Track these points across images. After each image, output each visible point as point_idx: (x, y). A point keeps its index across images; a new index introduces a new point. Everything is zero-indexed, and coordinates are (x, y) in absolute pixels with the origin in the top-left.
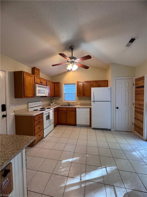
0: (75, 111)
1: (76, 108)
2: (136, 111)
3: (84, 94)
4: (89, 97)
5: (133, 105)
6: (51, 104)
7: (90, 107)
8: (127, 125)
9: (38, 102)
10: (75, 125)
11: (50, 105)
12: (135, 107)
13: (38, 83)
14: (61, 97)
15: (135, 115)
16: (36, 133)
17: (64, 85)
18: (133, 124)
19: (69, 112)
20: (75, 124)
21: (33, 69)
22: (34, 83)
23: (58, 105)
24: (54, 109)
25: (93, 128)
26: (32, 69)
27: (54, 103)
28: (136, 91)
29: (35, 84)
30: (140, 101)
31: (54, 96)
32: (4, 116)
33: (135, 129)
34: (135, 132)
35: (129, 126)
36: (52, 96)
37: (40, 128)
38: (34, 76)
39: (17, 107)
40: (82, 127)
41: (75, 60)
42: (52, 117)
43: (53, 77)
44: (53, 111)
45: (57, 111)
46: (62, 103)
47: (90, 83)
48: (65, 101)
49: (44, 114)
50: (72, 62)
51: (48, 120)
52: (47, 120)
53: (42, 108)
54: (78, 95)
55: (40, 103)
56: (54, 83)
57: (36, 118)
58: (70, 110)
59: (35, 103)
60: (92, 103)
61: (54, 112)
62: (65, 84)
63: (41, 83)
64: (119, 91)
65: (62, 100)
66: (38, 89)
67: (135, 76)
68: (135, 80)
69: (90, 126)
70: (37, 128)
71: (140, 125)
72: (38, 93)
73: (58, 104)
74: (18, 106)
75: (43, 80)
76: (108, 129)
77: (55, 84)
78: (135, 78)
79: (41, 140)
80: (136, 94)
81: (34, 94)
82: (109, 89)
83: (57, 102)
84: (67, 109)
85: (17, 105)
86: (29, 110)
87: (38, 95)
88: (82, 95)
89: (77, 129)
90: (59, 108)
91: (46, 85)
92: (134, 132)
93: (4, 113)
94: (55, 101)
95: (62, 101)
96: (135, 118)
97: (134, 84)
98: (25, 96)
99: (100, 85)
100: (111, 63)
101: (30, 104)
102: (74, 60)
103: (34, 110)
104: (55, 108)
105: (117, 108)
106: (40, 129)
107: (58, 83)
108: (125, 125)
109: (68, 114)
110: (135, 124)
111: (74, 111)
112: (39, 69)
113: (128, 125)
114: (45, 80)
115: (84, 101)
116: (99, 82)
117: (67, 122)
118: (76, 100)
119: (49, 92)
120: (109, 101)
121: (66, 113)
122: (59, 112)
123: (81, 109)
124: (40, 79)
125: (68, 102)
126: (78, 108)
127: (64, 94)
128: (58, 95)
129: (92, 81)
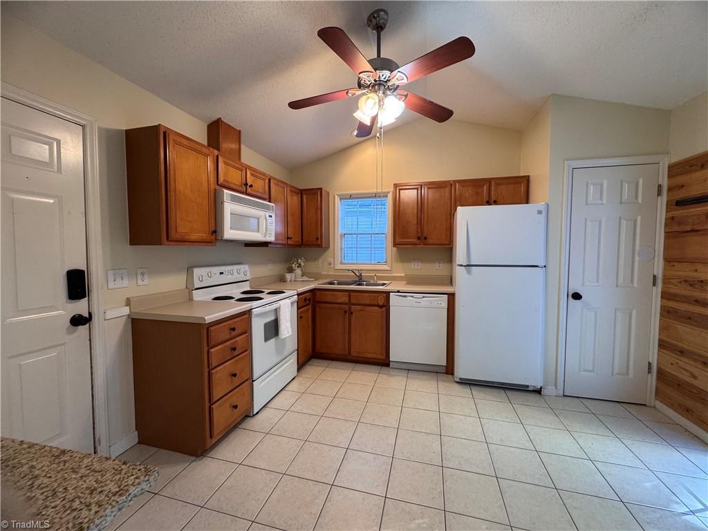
0: (386, 306)
1: (387, 294)
2: (666, 312)
3: (425, 236)
4: (446, 248)
5: (654, 284)
6: (288, 276)
7: (449, 289)
8: (617, 374)
9: (235, 267)
10: (384, 362)
11: (282, 279)
12: (665, 295)
13: (233, 186)
14: (328, 248)
15: (663, 328)
16: (216, 395)
17: (340, 199)
18: (649, 372)
19: (361, 310)
20: (384, 357)
21: (216, 130)
22: (213, 186)
23: (316, 279)
24: (298, 295)
25: (460, 379)
26: (208, 125)
27: (298, 271)
28: (670, 221)
29: (218, 187)
30: (698, 266)
31: (299, 246)
32: (77, 321)
33: (659, 394)
34: (659, 404)
35: (631, 376)
36: (290, 242)
37: (235, 375)
38: (216, 152)
39: (140, 282)
40: (411, 374)
41: (392, 71)
42: (288, 328)
43: (294, 168)
44: (292, 303)
45: (311, 304)
46: (331, 273)
47: (449, 187)
48: (341, 263)
49: (256, 315)
50: (380, 84)
51: (272, 341)
52: (266, 339)
53: (248, 289)
54: (397, 241)
55: (244, 272)
56: (301, 193)
57: (221, 334)
58: (363, 302)
59: (222, 269)
60: (460, 273)
61: (298, 309)
62: (342, 197)
63: (246, 184)
64: (586, 220)
65: (331, 260)
66: (230, 207)
67: (668, 153)
68: (666, 170)
69: (449, 369)
70: (220, 374)
71: (695, 377)
72: (231, 228)
73: (316, 277)
74: (146, 281)
75: (256, 177)
76: (528, 386)
77: (305, 196)
78: (665, 162)
79: (243, 425)
80: (669, 235)
81: (215, 231)
82: (540, 212)
83: (313, 267)
84: (350, 295)
85: (143, 274)
86: (195, 299)
87: (229, 233)
88: (415, 241)
89: (392, 383)
90: (317, 292)
91: (267, 196)
92: (654, 407)
93: (80, 307)
94: (303, 264)
95: (330, 264)
96: (662, 345)
97: (660, 187)
98: (173, 235)
99: (493, 198)
100: (553, 95)
101: (197, 272)
102: (386, 73)
103: (217, 299)
104: (301, 290)
105: (577, 296)
106: (237, 381)
107: (316, 194)
108: (612, 375)
109: (353, 318)
110: (660, 373)
111: (381, 307)
112: (240, 131)
113: (627, 373)
114: (264, 174)
115: (420, 264)
116: (488, 184)
117: (349, 350)
118: (389, 261)
119: (281, 229)
120: (537, 266)
121: (346, 312)
122: (318, 309)
123: (413, 297)
124: (242, 170)
125: (356, 268)
126: (398, 292)
127: (341, 235)
128: (317, 239)
129: (460, 182)
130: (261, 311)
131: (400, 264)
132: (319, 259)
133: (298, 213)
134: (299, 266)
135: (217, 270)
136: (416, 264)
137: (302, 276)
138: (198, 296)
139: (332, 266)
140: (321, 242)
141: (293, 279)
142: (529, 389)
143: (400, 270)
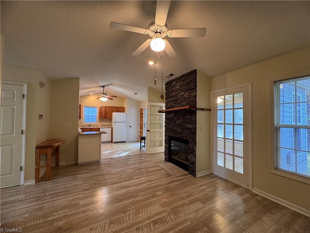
1: (99, 128)
3: (106, 117)
4: (110, 119)
5: (139, 124)
7: (111, 127)
12: (140, 126)
14: (81, 119)
15: (140, 130)
25: (114, 142)
28: (140, 116)
30: (142, 121)
33: (140, 139)
46: (81, 125)
47: (111, 108)
48: (84, 123)
54: (100, 118)
60: (113, 124)
62: (85, 107)
64: (131, 115)
65: (81, 122)
67: (140, 107)
68: (140, 109)
69: (112, 141)
80: (140, 118)
82: (125, 114)
84: (90, 130)
88: (104, 118)
97: (140, 111)
99: (119, 111)
100: (127, 97)
105: (131, 126)
108: (135, 138)
113: (137, 137)
116: (118, 108)
118: (97, 122)
120: (125, 122)
123: (105, 129)
126: (102, 128)
127: (84, 116)
131: (100, 123)
136: (104, 122)
142: (125, 142)
143: (100, 124)
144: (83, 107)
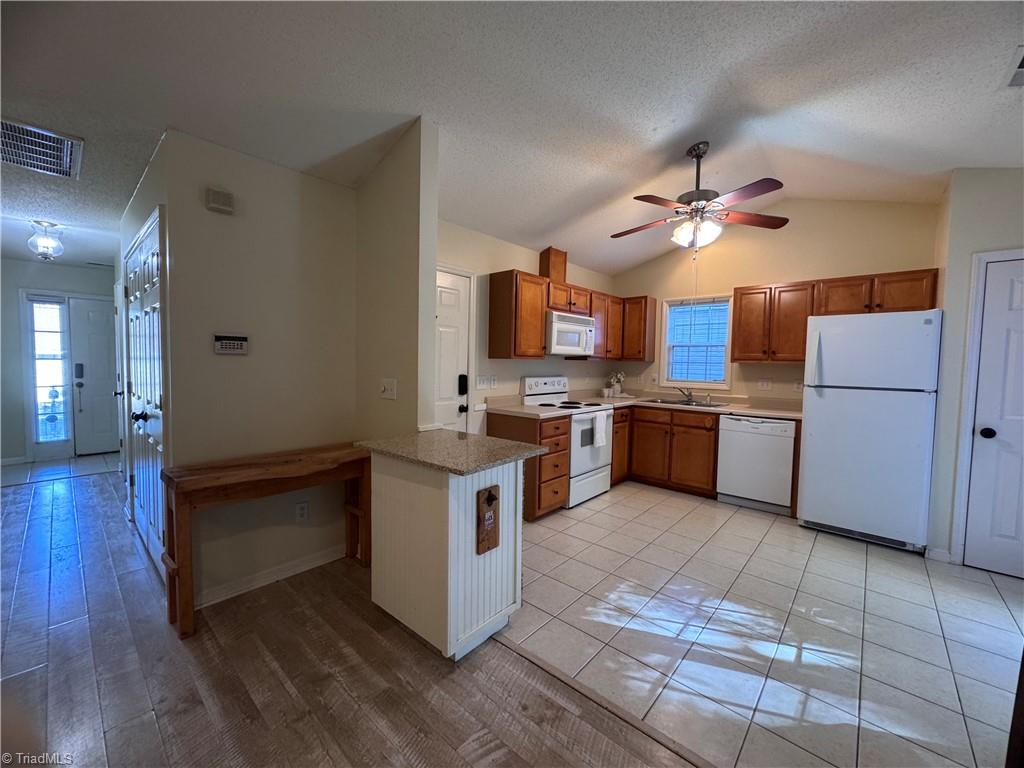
0: (714, 429)
1: (717, 416)
3: (773, 349)
6: (606, 391)
7: (797, 415)
9: (556, 379)
10: (708, 492)
11: (600, 395)
13: (560, 307)
14: (653, 362)
16: (544, 477)
17: (670, 306)
19: (685, 432)
20: (710, 487)
21: (547, 257)
22: (545, 309)
23: (637, 396)
24: (615, 409)
25: (807, 522)
26: (541, 254)
27: (617, 387)
29: (548, 310)
31: (619, 359)
32: (462, 409)
36: (609, 355)
37: (557, 466)
38: (548, 280)
39: (492, 386)
41: (708, 201)
42: (603, 439)
43: (617, 275)
44: (608, 416)
45: (628, 421)
46: (656, 390)
47: (810, 290)
48: (668, 380)
49: (576, 421)
50: (697, 212)
51: (588, 447)
52: (583, 445)
53: (568, 399)
54: (736, 355)
55: (563, 383)
56: (624, 301)
57: (549, 429)
58: (687, 423)
59: (546, 380)
60: (809, 395)
61: (614, 423)
62: (672, 304)
63: (570, 303)
64: (1009, 331)
65: (655, 375)
66: (557, 326)
69: (790, 512)
70: (549, 461)
72: (557, 344)
73: (637, 394)
74: (496, 386)
75: (579, 294)
76: (904, 544)
77: (627, 306)
79: (561, 513)
81: (545, 347)
82: (929, 322)
83: (633, 383)
84: (672, 414)
85: (494, 380)
86: (526, 403)
87: (556, 348)
88: (760, 355)
90: (636, 410)
91: (588, 311)
93: (463, 400)
94: (622, 379)
98: (518, 352)
99: (877, 301)
101: (529, 381)
103: (541, 405)
104: (618, 405)
105: (988, 433)
106: (558, 472)
107: (640, 302)
109: (675, 440)
111: (709, 430)
112: (566, 253)
114: (585, 290)
115: (770, 384)
116: (868, 284)
117: (669, 475)
118: (728, 380)
119: (600, 340)
120: (922, 391)
121: (666, 433)
122: (636, 429)
123: (748, 421)
124: (566, 291)
125: (683, 386)
126: (731, 414)
127: (669, 349)
128: (640, 352)
129: (824, 282)
130: (580, 418)
131: (742, 385)
132: (640, 373)
133: (620, 323)
134: (619, 381)
135: (542, 380)
136: (765, 384)
137: (622, 392)
138: (528, 401)
139: (656, 382)
140: (644, 355)
141: (611, 395)
142: (906, 548)
143: (742, 391)
144: (665, 305)
